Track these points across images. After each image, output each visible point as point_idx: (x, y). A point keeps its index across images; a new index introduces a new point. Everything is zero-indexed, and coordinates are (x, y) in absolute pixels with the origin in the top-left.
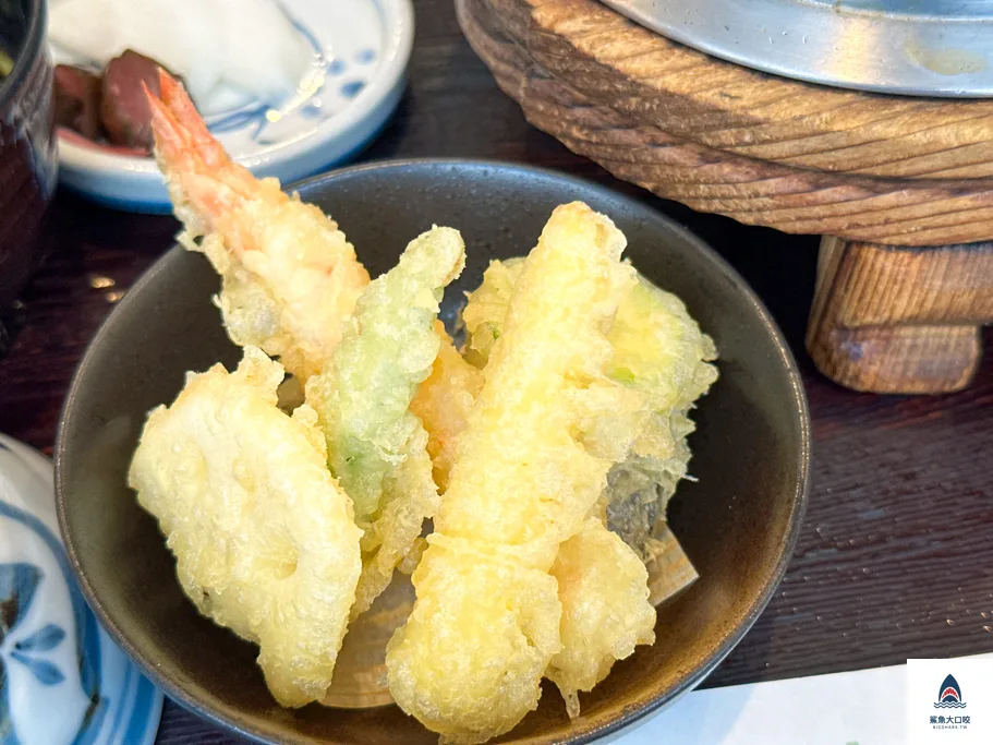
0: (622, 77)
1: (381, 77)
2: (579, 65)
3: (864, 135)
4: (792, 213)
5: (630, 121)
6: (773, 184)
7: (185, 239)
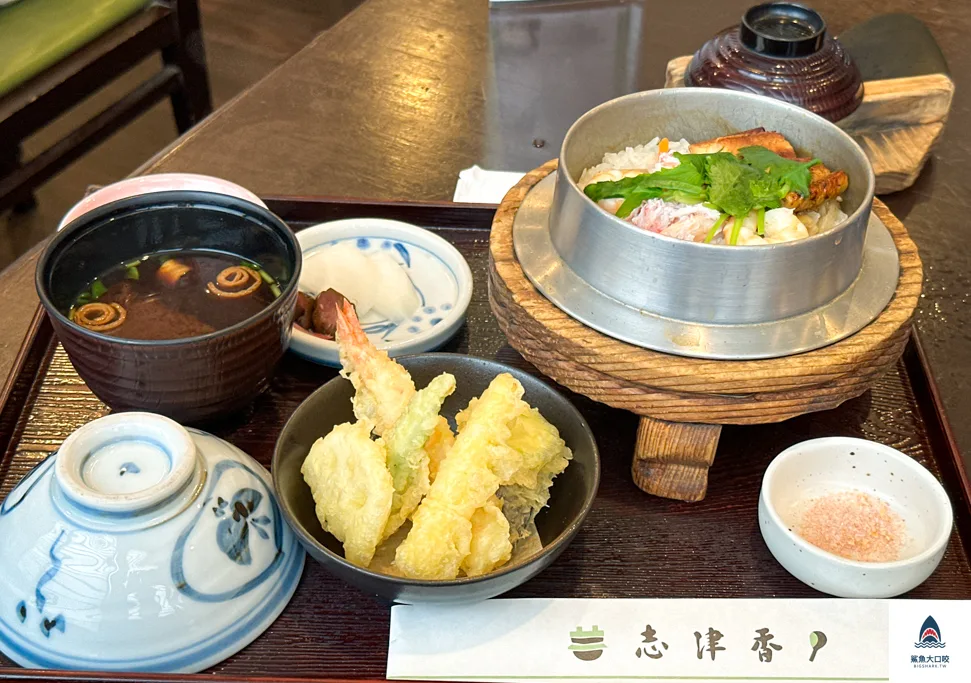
0: (544, 328)
1: (450, 318)
2: (528, 320)
3: (639, 365)
4: (612, 398)
5: (550, 348)
6: (604, 383)
7: (343, 373)
